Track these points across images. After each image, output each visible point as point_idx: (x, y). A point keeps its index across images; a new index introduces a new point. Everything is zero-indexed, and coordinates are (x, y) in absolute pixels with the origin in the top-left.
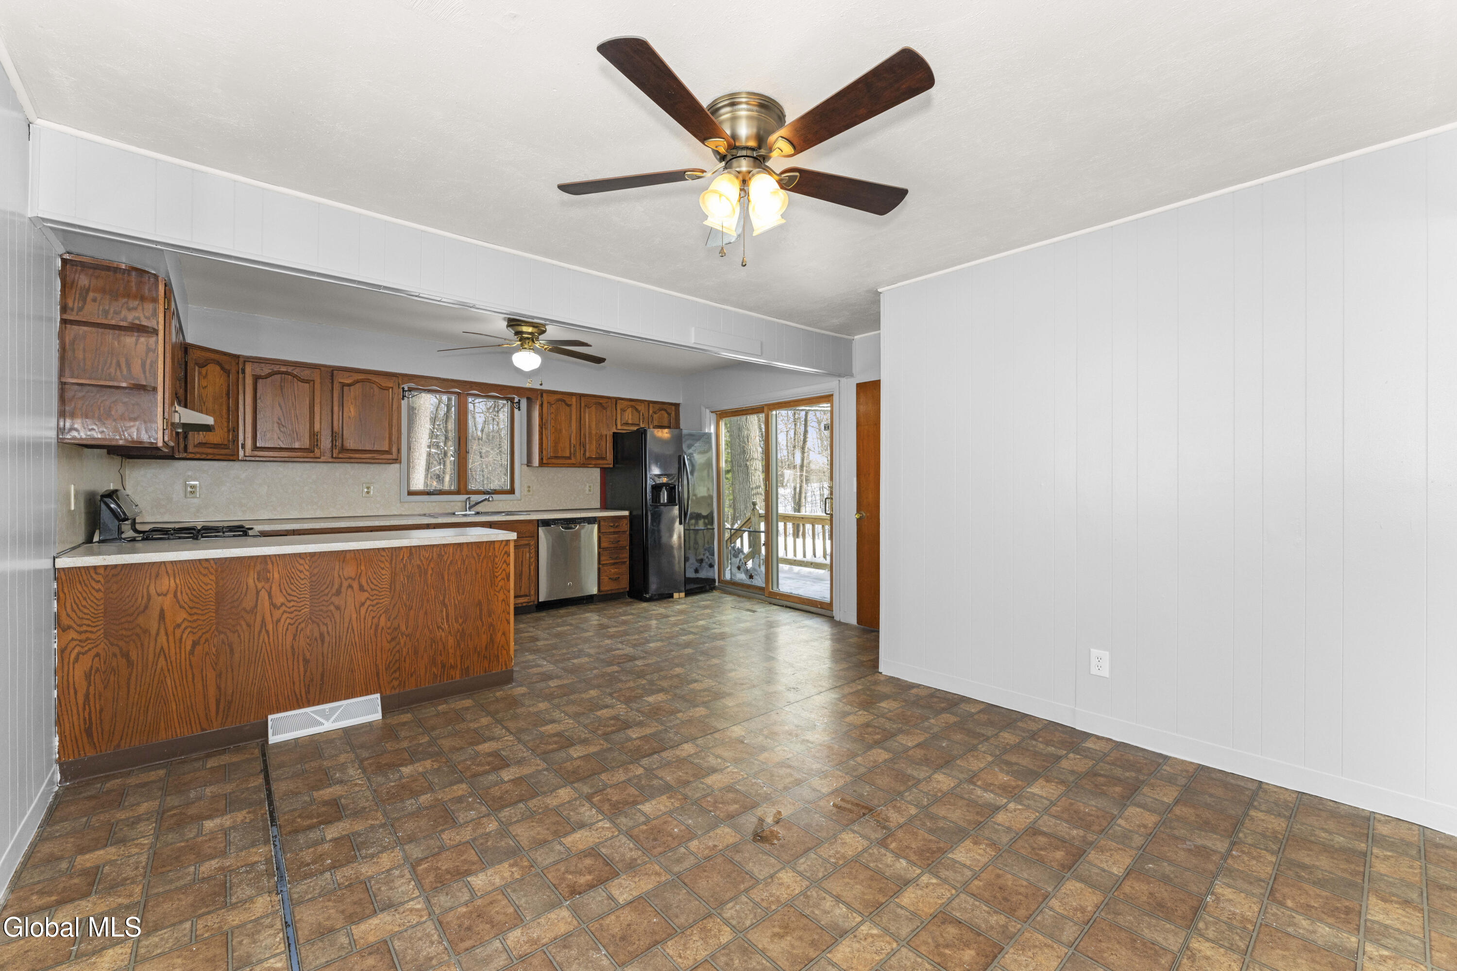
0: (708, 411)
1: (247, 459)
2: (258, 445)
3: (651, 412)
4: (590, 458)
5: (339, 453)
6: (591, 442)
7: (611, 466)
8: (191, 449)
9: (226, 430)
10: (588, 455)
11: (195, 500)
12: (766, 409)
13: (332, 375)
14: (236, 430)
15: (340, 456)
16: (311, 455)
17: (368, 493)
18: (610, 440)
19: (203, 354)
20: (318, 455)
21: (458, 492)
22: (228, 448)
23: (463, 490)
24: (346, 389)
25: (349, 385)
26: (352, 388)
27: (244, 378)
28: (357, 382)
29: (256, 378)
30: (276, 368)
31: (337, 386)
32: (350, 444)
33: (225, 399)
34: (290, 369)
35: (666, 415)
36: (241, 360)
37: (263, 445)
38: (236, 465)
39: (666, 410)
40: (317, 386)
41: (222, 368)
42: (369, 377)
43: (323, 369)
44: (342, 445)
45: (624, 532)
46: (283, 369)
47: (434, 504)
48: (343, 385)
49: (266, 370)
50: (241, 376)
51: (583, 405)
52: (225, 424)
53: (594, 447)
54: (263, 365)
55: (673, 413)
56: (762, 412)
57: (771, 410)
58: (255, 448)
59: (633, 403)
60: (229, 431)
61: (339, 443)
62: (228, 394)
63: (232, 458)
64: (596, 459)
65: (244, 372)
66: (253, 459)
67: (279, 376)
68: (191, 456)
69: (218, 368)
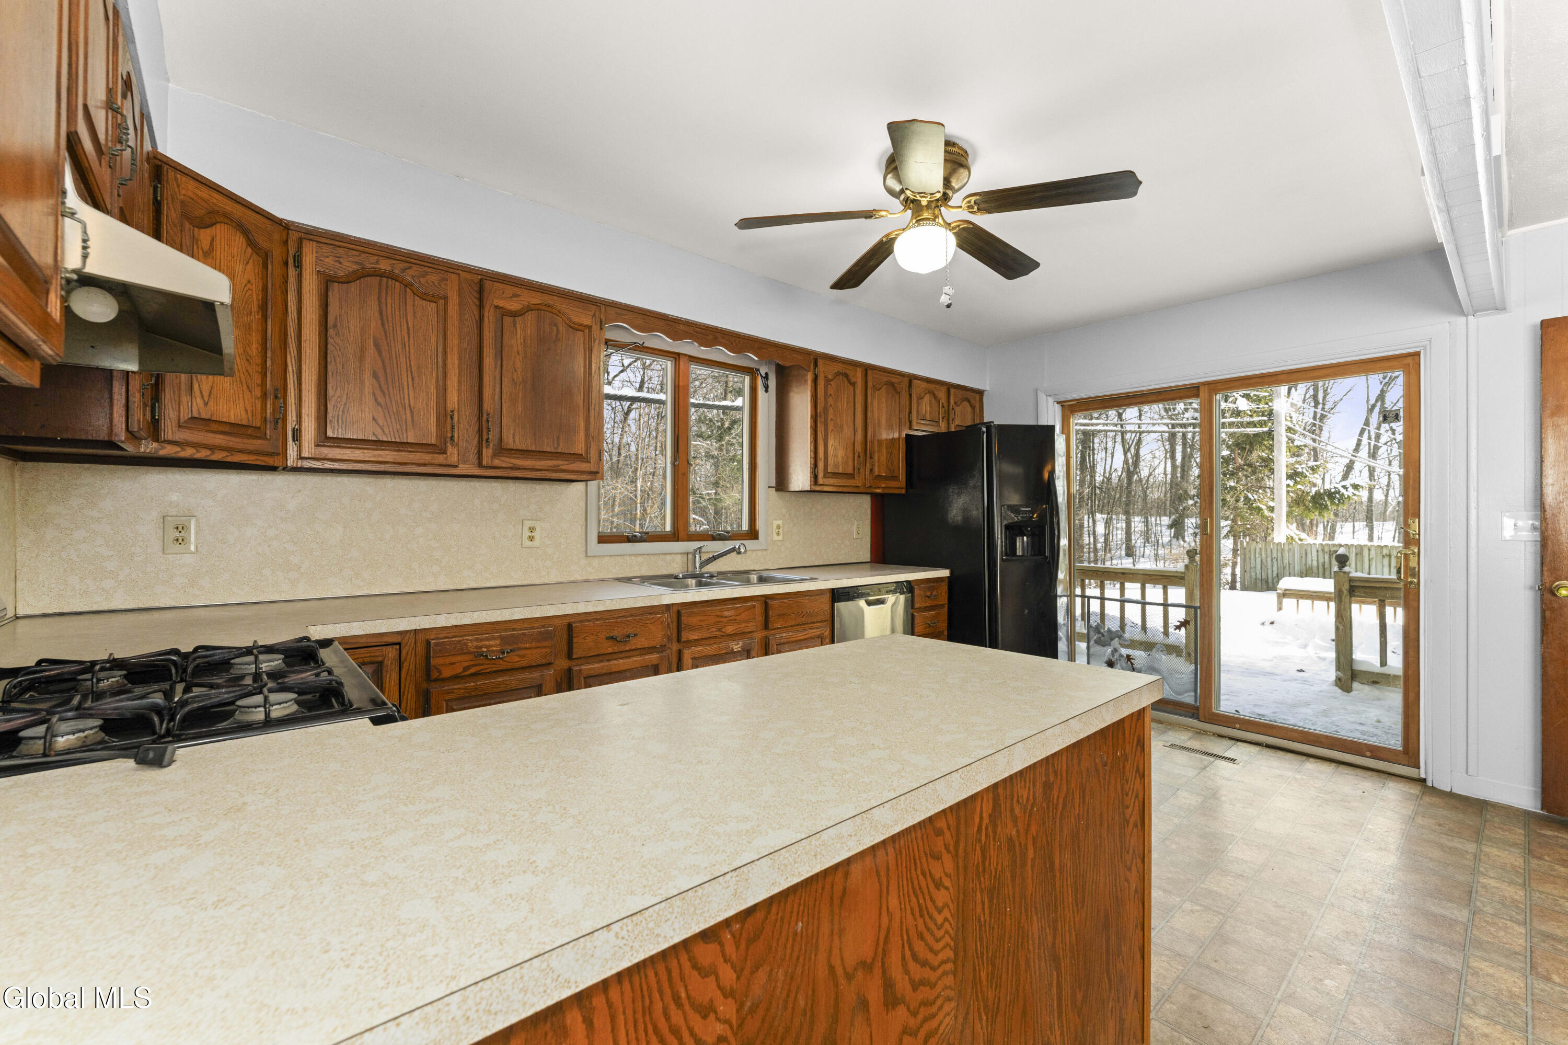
0: (1051, 400)
1: (307, 464)
2: (330, 433)
3: (952, 402)
4: (879, 477)
5: (495, 455)
6: (880, 451)
7: (904, 491)
8: (169, 430)
9: (258, 392)
10: (876, 472)
11: (188, 559)
12: (1203, 392)
13: (481, 291)
14: (280, 394)
15: (497, 462)
16: (441, 459)
17: (531, 538)
18: (902, 445)
19: (204, 193)
20: (454, 459)
21: (675, 536)
22: (264, 437)
23: (682, 534)
24: (508, 320)
25: (514, 314)
26: (518, 320)
27: (300, 276)
28: (528, 309)
29: (327, 281)
30: (370, 262)
31: (490, 316)
32: (515, 437)
33: (256, 317)
34: (398, 268)
35: (969, 409)
36: (293, 236)
37: (340, 434)
38: (278, 481)
39: (969, 401)
40: (453, 310)
41: (251, 243)
42: (548, 299)
43: (463, 274)
44: (501, 439)
45: (942, 606)
46: (385, 265)
47: (640, 559)
48: (504, 313)
49: (348, 266)
50: (292, 272)
51: (870, 384)
52: (257, 379)
53: (883, 458)
54: (341, 251)
55: (977, 405)
56: (1197, 395)
57: (1216, 391)
58: (324, 439)
59: (931, 386)
60: (264, 396)
61: (493, 436)
62: (263, 307)
63: (270, 461)
64: (887, 478)
65: (298, 265)
66: (318, 465)
67: (376, 280)
68: (169, 451)
69: (239, 241)
